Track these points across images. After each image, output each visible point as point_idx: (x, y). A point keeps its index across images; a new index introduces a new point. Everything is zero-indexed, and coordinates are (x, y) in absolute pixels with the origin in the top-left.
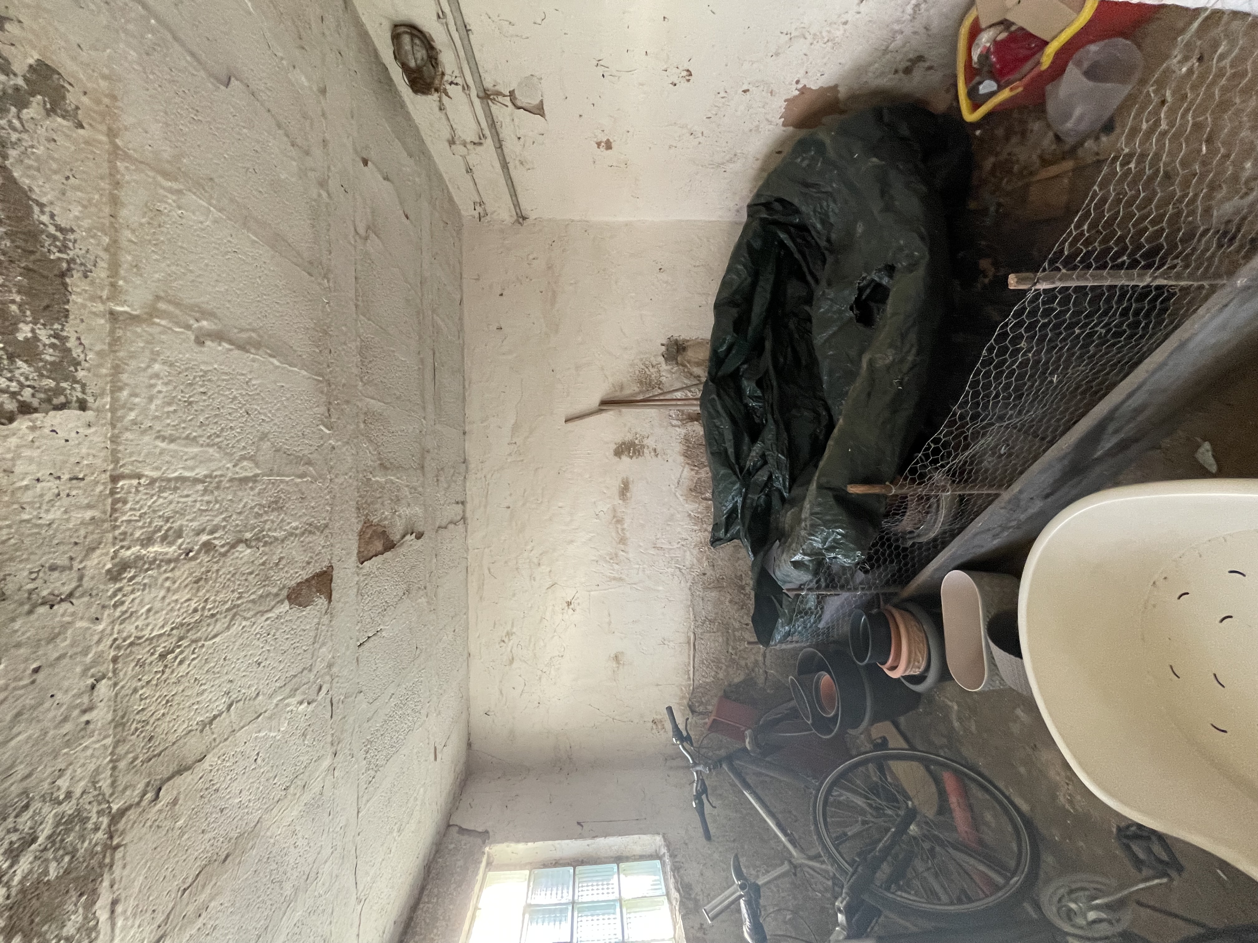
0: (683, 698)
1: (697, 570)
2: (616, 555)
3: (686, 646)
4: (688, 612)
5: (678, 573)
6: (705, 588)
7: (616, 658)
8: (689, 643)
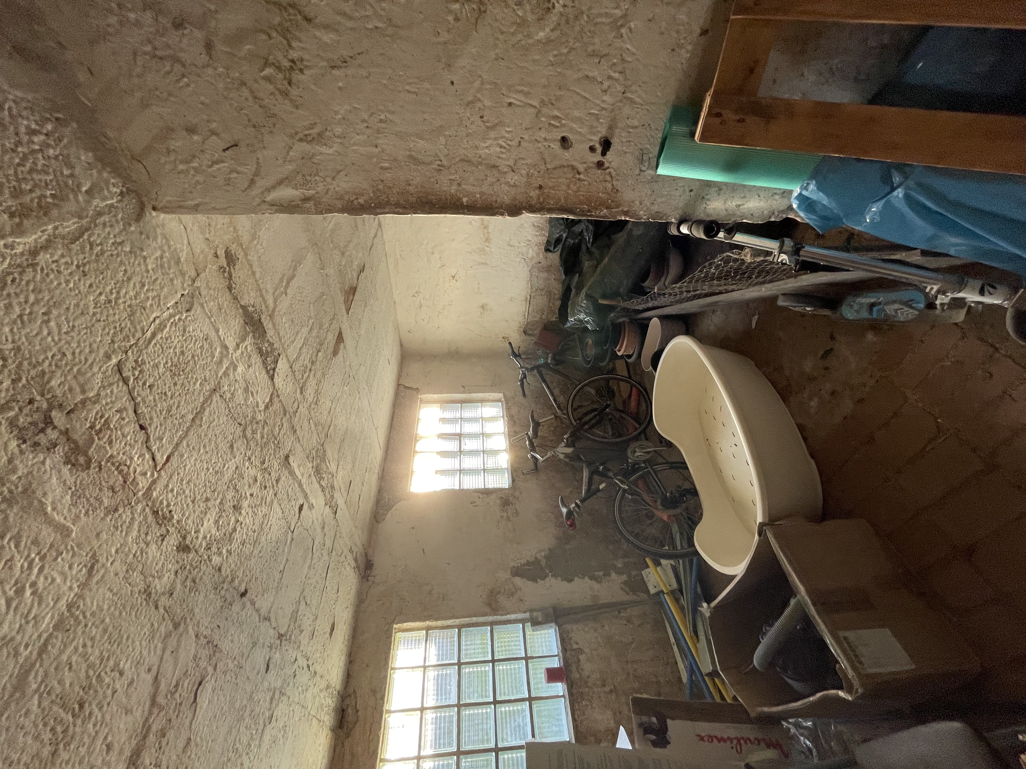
0: (520, 327)
1: (535, 260)
2: (484, 249)
3: (524, 302)
4: (528, 284)
5: (523, 260)
6: (540, 271)
7: (482, 307)
8: (526, 301)
